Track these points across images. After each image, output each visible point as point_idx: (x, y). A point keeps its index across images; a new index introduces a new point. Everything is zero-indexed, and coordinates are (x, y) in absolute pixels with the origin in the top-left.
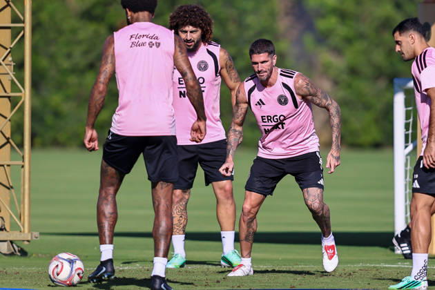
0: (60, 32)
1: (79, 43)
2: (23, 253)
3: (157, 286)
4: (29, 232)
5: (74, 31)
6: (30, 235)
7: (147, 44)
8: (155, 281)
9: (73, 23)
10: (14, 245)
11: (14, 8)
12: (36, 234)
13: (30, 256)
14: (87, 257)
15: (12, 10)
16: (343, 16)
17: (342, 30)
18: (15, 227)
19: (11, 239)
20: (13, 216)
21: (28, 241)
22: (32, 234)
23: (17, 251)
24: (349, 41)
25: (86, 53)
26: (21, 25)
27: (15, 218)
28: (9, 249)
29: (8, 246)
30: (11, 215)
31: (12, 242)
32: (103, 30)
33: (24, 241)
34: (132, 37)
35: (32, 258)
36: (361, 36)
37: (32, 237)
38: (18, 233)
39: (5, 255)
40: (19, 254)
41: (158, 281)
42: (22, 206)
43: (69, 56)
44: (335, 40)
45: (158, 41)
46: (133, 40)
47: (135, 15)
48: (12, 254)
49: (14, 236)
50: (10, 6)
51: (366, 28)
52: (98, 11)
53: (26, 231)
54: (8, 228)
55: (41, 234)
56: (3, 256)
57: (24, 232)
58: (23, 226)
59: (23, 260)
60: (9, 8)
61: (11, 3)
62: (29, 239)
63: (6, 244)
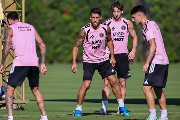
0: (40, 14)
1: (48, 18)
2: (22, 109)
4: (25, 99)
5: (46, 13)
6: (25, 101)
9: (46, 10)
10: (19, 105)
11: (17, 3)
12: (28, 100)
13: (25, 110)
14: (50, 110)
16: (161, 6)
17: (161, 12)
18: (19, 98)
20: (18, 93)
21: (24, 104)
22: (26, 101)
23: (20, 108)
24: (164, 16)
25: (51, 23)
26: (21, 11)
28: (16, 107)
29: (16, 105)
30: (17, 92)
31: (17, 104)
33: (23, 103)
35: (26, 111)
37: (26, 102)
38: (20, 100)
39: (15, 109)
42: (22, 88)
43: (43, 24)
44: (158, 16)
48: (18, 109)
49: (18, 101)
51: (171, 11)
53: (24, 99)
54: (16, 98)
55: (30, 100)
56: (14, 110)
58: (22, 98)
59: (22, 112)
60: (15, 3)
61: (16, 1)
62: (25, 103)
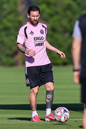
36: (57, 13)
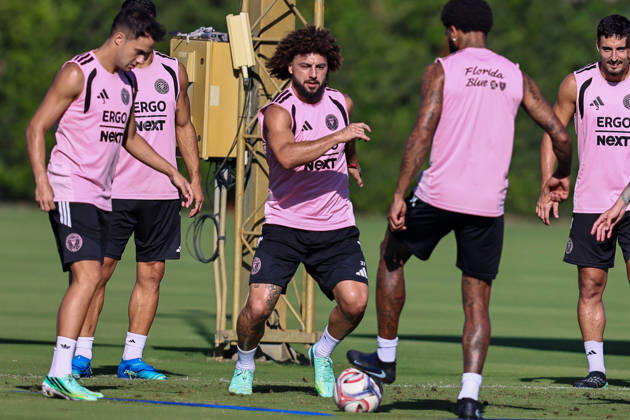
0: (362, 51)
1: (389, 67)
2: (304, 361)
3: (469, 413)
4: (313, 331)
5: (381, 51)
6: (314, 336)
7: (489, 84)
8: (465, 407)
9: (380, 39)
10: (291, 349)
11: (299, 15)
15: (297, 18)
18: (293, 324)
19: (288, 341)
20: (291, 308)
22: (316, 335)
23: (295, 357)
25: (396, 82)
27: (294, 311)
28: (284, 355)
29: (284, 350)
30: (288, 308)
31: (288, 345)
32: (422, 50)
33: (305, 344)
34: (468, 70)
38: (297, 332)
39: (279, 362)
40: (298, 362)
41: (470, 405)
42: (304, 294)
43: (373, 85)
45: (503, 81)
46: (470, 75)
47: (465, 36)
48: (288, 362)
49: (291, 336)
50: (295, 13)
52: (416, 24)
53: (309, 330)
54: (283, 324)
56: (278, 365)
57: (306, 330)
58: (305, 325)
59: (304, 370)
60: (292, 14)
61: (294, 8)
63: (280, 347)
